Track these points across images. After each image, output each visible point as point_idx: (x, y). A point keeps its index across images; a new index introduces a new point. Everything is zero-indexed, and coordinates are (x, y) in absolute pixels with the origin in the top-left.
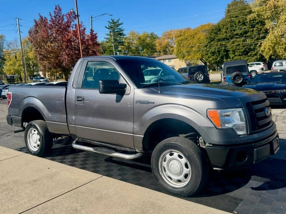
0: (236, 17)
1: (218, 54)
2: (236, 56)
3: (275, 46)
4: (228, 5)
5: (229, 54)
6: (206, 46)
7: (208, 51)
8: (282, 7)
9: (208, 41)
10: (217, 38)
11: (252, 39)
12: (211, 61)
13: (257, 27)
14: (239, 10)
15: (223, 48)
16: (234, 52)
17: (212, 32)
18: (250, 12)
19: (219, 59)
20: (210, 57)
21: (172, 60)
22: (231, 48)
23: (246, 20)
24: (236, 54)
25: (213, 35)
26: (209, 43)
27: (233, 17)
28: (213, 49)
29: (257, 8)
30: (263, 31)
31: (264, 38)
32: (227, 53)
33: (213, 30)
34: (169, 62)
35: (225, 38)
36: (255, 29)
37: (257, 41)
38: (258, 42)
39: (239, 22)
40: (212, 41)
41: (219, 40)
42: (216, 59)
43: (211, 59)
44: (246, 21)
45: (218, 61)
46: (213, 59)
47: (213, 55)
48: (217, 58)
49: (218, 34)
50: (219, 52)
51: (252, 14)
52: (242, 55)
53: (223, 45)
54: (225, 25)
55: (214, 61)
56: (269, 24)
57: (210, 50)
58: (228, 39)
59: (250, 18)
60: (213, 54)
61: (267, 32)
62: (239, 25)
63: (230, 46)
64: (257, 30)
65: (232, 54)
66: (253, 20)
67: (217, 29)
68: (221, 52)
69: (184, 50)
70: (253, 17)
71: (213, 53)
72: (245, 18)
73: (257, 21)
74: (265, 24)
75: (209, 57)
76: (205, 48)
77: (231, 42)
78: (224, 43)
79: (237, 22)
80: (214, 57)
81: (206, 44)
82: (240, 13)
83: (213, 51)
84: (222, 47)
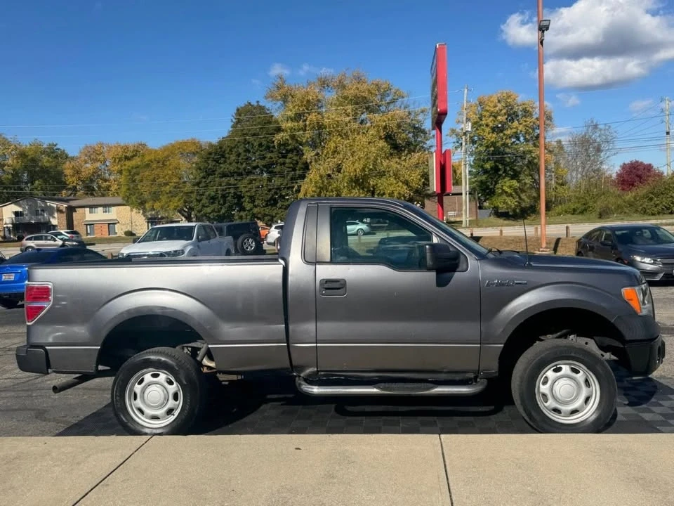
0: (254, 135)
1: (222, 202)
2: (256, 206)
3: (320, 192)
4: (238, 110)
5: (242, 202)
6: (198, 184)
7: (203, 195)
8: (329, 127)
9: (201, 175)
10: (219, 171)
11: (284, 177)
12: (210, 213)
13: (290, 158)
14: (259, 123)
15: (232, 191)
16: (252, 199)
17: (208, 158)
18: (279, 130)
19: (223, 211)
20: (207, 207)
21: (114, 209)
22: (247, 192)
23: (273, 142)
24: (256, 203)
25: (211, 164)
26: (204, 178)
27: (247, 134)
28: (211, 191)
29: (290, 124)
30: (300, 165)
31: (303, 177)
32: (239, 200)
33: (210, 154)
34: (106, 212)
35: (234, 173)
36: (288, 161)
37: (292, 183)
38: (294, 185)
39: (260, 145)
40: (209, 175)
41: (224, 175)
42: (219, 212)
43: (209, 210)
44: (272, 145)
45: (224, 214)
46: (213, 211)
47: (213, 203)
48: (221, 208)
49: (220, 163)
50: (224, 197)
51: (282, 134)
52: (267, 205)
53: (230, 185)
54: (235, 147)
55: (215, 214)
56: (309, 155)
57: (207, 193)
58: (240, 174)
59: (279, 140)
60: (211, 201)
61: (306, 167)
62: (261, 151)
63: (245, 187)
64: (291, 163)
65: (249, 202)
66: (283, 145)
67: (218, 154)
68: (228, 198)
69: (145, 190)
70: (284, 138)
71: (213, 199)
72: (270, 138)
73: (290, 147)
74: (303, 154)
75: (204, 206)
76: (196, 188)
77: (246, 181)
78: (232, 180)
79: (256, 144)
80: (216, 206)
81: (197, 180)
82: (261, 128)
83: (213, 194)
84: (230, 188)
